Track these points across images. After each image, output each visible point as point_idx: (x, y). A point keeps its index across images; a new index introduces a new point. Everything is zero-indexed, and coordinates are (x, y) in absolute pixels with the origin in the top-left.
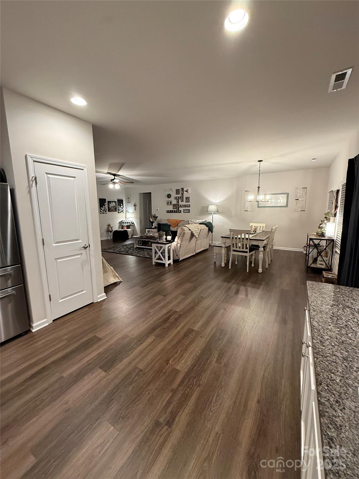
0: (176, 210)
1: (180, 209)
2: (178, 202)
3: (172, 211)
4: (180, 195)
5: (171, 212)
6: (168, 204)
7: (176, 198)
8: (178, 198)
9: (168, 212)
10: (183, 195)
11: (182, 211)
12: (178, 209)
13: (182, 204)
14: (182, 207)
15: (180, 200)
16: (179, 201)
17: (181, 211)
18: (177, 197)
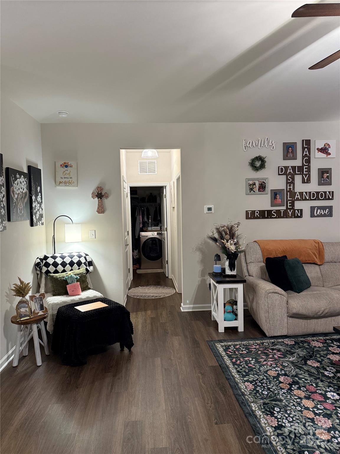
0: (284, 208)
1: (298, 205)
2: (291, 182)
3: (269, 212)
4: (298, 162)
5: (265, 215)
6: (251, 189)
7: (283, 171)
8: (290, 171)
9: (251, 215)
10: (308, 161)
11: (307, 213)
12: (293, 205)
13: (308, 191)
14: (306, 199)
15: (298, 179)
16: (293, 179)
17: (301, 210)
18: (286, 168)
